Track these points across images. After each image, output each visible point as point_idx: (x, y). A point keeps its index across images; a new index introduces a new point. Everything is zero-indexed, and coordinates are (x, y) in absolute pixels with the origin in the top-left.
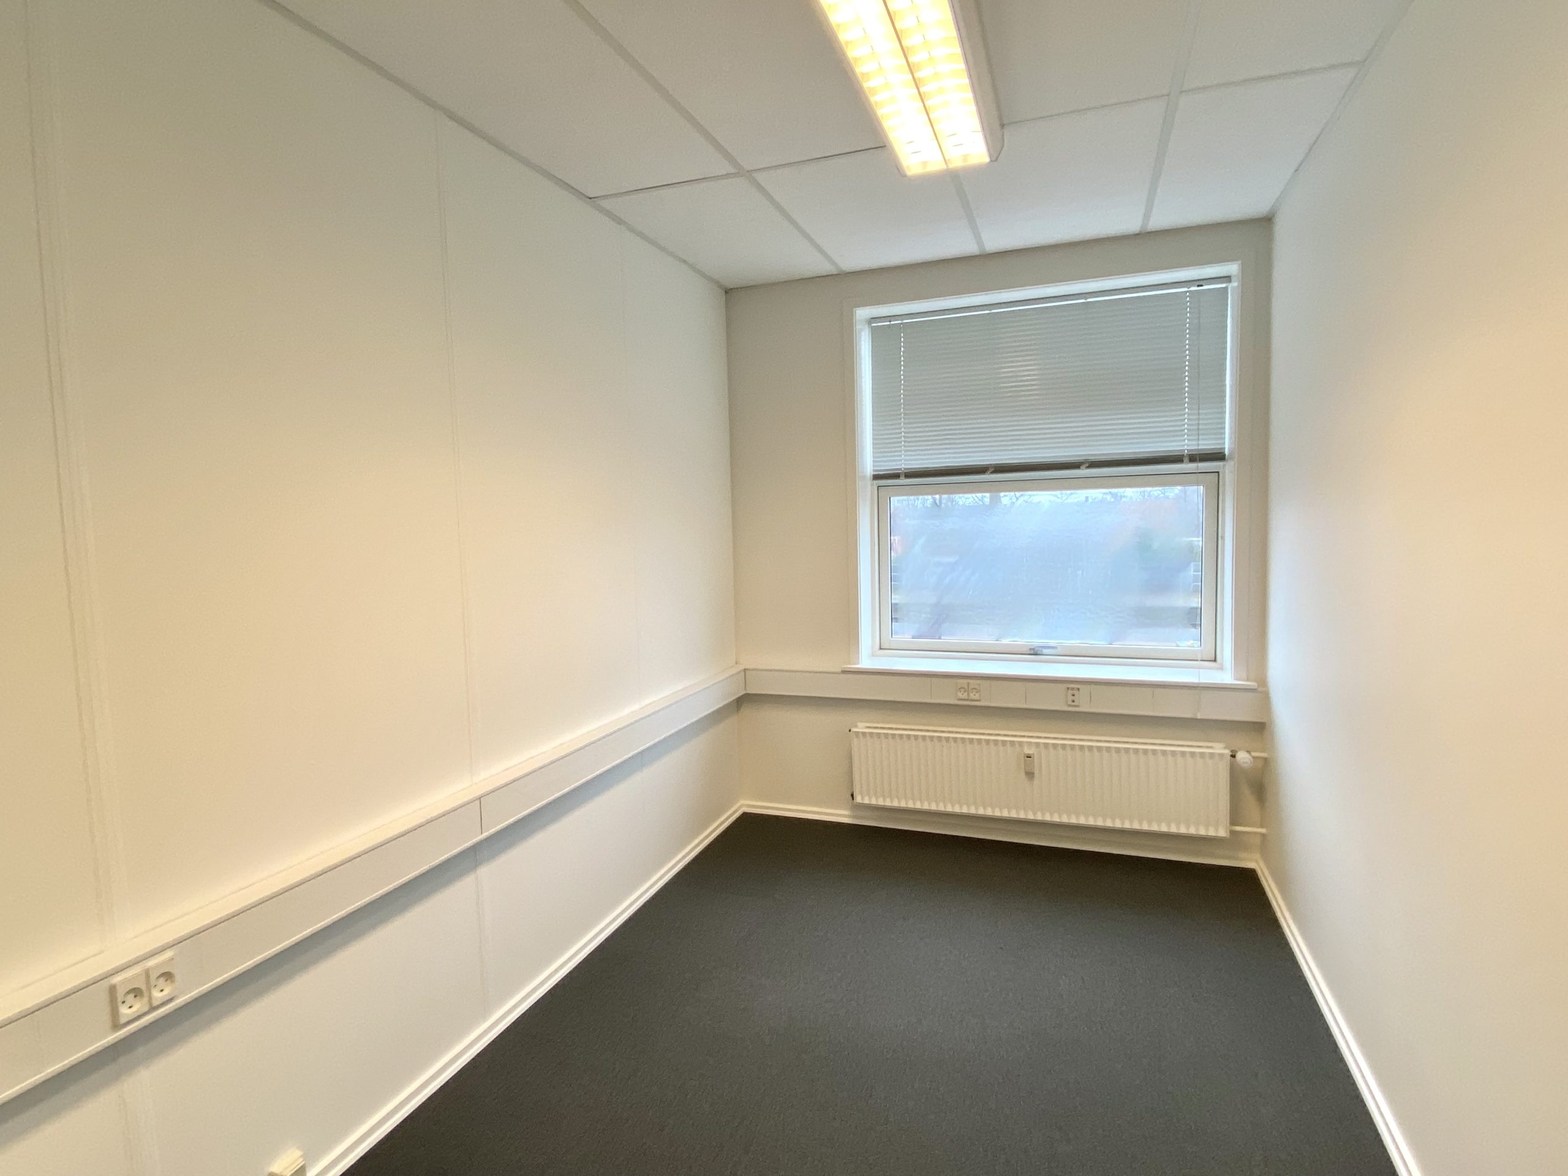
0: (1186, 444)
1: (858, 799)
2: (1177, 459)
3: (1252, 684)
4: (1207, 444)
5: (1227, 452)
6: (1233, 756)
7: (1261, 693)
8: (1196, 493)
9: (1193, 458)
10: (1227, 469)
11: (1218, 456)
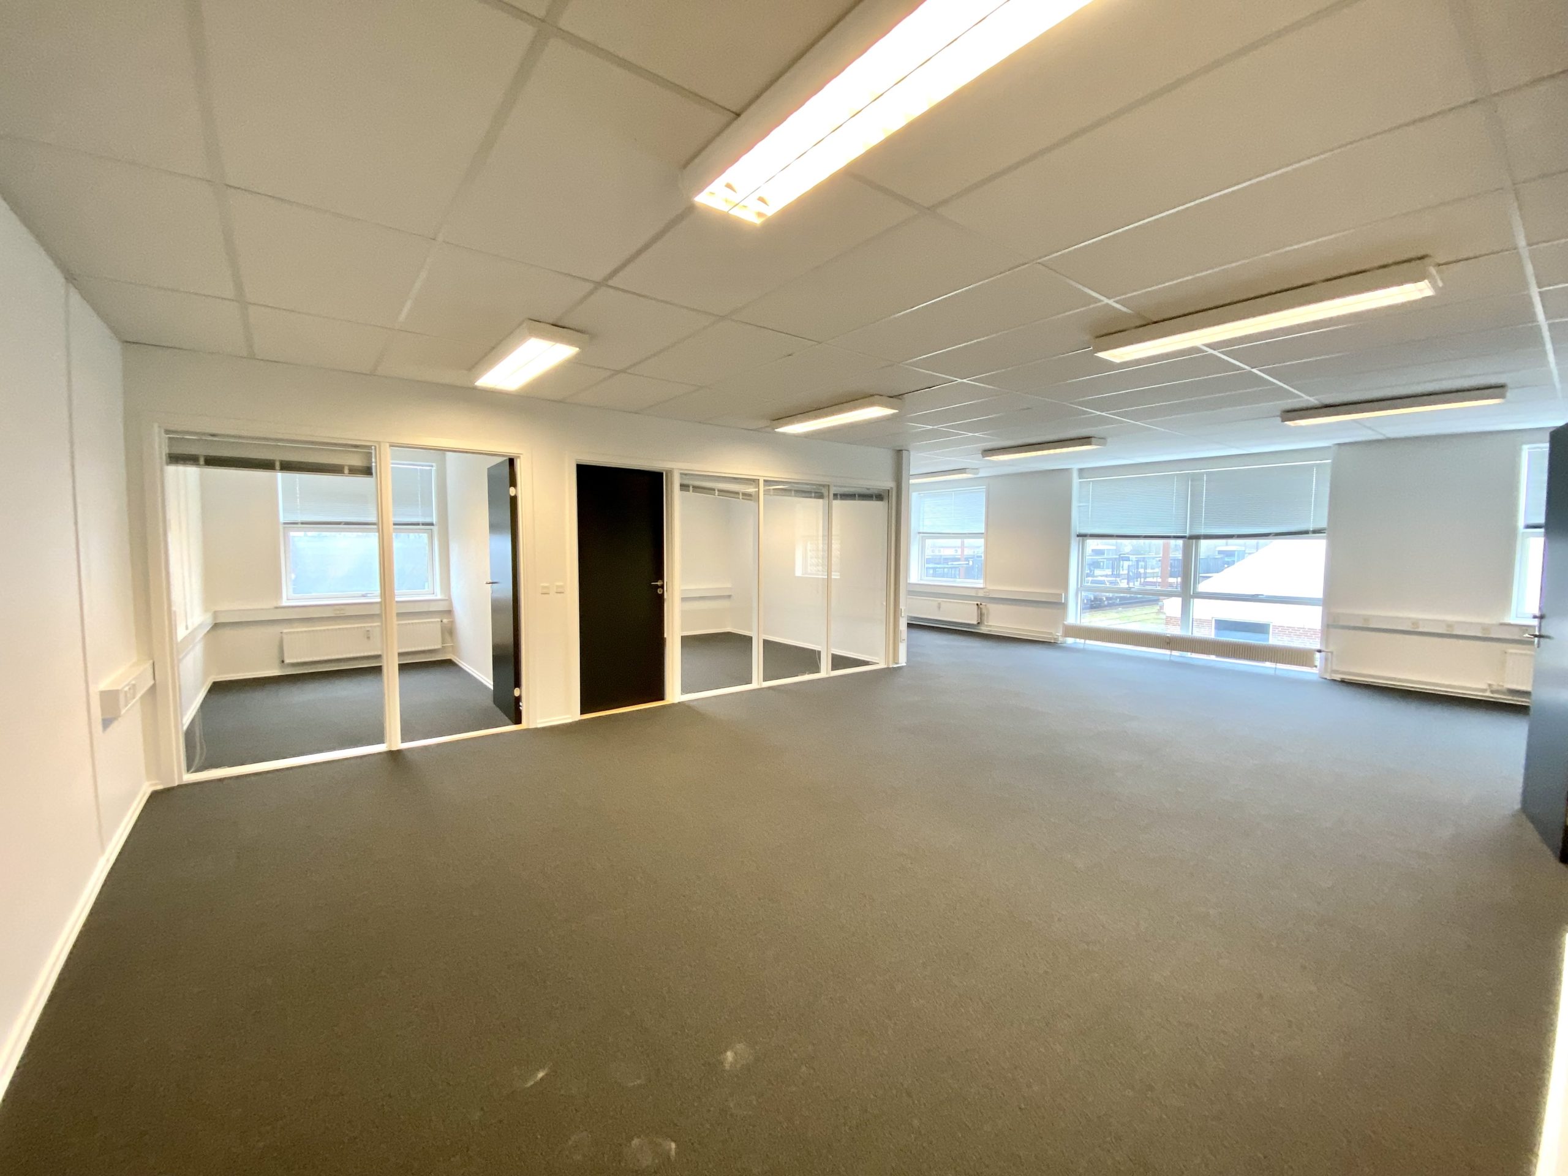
0: (421, 520)
1: (287, 661)
2: (418, 524)
3: (447, 598)
4: (428, 520)
5: (434, 523)
6: (442, 621)
7: (449, 600)
8: (425, 537)
9: (423, 524)
10: (435, 529)
11: (432, 524)
